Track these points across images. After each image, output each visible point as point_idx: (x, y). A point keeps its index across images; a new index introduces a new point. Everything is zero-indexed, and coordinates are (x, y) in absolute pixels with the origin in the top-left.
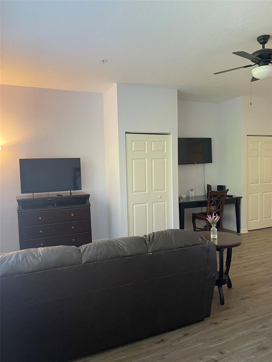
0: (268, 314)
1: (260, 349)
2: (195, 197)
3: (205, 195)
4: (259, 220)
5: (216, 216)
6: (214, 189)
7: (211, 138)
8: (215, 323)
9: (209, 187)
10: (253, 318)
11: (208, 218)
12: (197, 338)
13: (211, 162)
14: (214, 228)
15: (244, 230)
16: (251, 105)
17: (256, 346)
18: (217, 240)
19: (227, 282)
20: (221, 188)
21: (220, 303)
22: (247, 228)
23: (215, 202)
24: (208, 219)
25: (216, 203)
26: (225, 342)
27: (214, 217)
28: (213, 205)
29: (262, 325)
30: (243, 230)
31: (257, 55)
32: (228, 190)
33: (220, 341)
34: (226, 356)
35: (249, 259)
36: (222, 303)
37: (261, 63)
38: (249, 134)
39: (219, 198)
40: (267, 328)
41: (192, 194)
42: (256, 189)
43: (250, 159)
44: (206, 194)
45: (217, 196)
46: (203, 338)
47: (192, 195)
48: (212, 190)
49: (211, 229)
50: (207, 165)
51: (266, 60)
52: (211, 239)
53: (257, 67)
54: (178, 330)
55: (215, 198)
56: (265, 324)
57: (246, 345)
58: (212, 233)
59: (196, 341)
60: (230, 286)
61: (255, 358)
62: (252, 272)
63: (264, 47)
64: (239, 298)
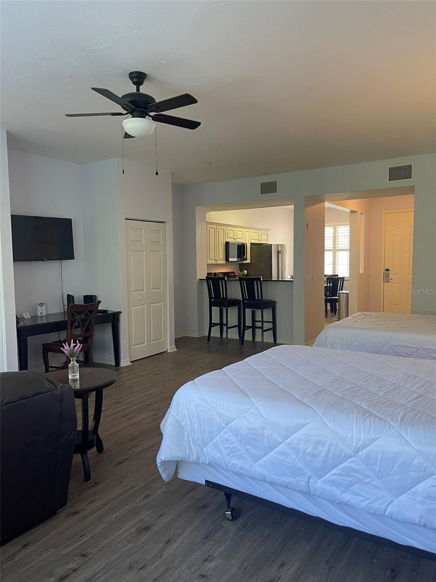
0: (152, 477)
1: (140, 530)
2: (47, 316)
3: (64, 312)
4: (146, 344)
5: (76, 343)
6: (79, 301)
7: (71, 219)
8: (76, 513)
9: (70, 298)
10: (132, 488)
11: (64, 348)
12: (44, 545)
13: (71, 257)
14: (73, 363)
15: (126, 362)
16: (123, 173)
17: (134, 528)
18: (78, 382)
19: (96, 444)
20: (90, 299)
21: (84, 479)
22: (130, 358)
23: (80, 321)
24: (63, 350)
25: (81, 324)
26: (89, 537)
27: (72, 345)
28: (77, 327)
29: (144, 495)
30: (124, 362)
31: (128, 99)
32: (100, 302)
33: (81, 538)
34: (91, 559)
35: (130, 403)
36: (87, 478)
37: (135, 113)
38: (128, 217)
39: (86, 315)
40: (150, 499)
41: (41, 311)
42: (140, 300)
43: (132, 254)
44: (66, 310)
45: (83, 312)
46: (54, 542)
47: (42, 313)
48: (75, 303)
49: (69, 365)
50: (67, 263)
51: (141, 109)
52: (70, 380)
53: (129, 118)
54: (11, 542)
55: (79, 316)
56: (147, 493)
57: (121, 532)
58: (70, 371)
59: (43, 549)
60: (100, 449)
61: (134, 546)
62: (133, 421)
63: (138, 90)
64: (113, 464)
